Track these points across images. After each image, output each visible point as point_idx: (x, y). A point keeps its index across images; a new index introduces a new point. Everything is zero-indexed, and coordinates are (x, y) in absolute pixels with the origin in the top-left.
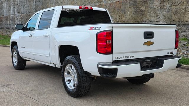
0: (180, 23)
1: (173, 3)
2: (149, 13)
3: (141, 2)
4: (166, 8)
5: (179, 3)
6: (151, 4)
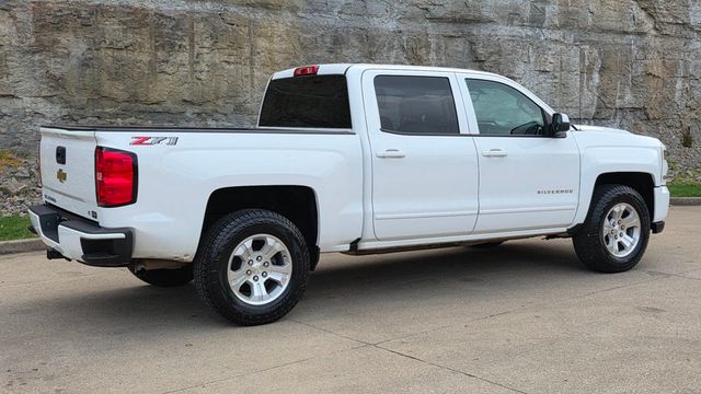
0: (133, 105)
1: (105, 42)
4: (65, 51)
5: (127, 42)
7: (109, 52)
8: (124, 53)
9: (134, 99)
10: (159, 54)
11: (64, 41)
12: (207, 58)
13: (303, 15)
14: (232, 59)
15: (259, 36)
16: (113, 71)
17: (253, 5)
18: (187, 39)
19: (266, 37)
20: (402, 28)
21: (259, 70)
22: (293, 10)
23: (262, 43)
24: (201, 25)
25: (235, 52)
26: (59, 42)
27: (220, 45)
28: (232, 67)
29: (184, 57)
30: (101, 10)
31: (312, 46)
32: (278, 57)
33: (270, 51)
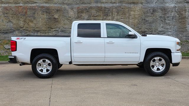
1: (92, 15)
2: (62, 21)
3: (53, 10)
5: (97, 15)
6: (65, 13)
7: (93, 17)
8: (96, 17)
11: (83, 15)
13: (145, 4)
14: (123, 17)
15: (131, 11)
17: (130, 3)
18: (111, 13)
19: (133, 11)
20: (176, 6)
21: (131, 20)
22: (142, 3)
23: (132, 13)
24: (115, 9)
26: (82, 16)
27: (119, 14)
28: (123, 19)
29: (110, 18)
30: (91, 8)
31: (146, 13)
32: (137, 16)
33: (134, 15)
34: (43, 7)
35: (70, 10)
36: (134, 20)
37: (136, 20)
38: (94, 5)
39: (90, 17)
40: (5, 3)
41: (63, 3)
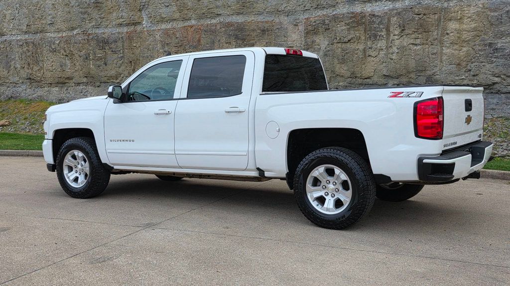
0: (354, 80)
1: (336, 38)
3: (254, 30)
4: (319, 47)
5: (349, 37)
6: (279, 36)
7: (339, 45)
8: (348, 45)
9: (353, 76)
10: (368, 43)
11: (318, 41)
12: (397, 42)
14: (418, 41)
15: (450, 20)
16: (341, 57)
18: (384, 30)
19: (456, 20)
21: (448, 48)
23: (452, 25)
24: (395, 18)
25: (420, 36)
26: (315, 42)
27: (407, 31)
28: (419, 47)
29: (382, 44)
30: (335, 18)
31: (497, 22)
32: (465, 36)
33: (459, 31)
34: (230, 24)
35: (291, 27)
36: (456, 47)
37: (465, 49)
38: (343, 9)
39: (332, 44)
40: (167, 22)
41: (278, 12)
